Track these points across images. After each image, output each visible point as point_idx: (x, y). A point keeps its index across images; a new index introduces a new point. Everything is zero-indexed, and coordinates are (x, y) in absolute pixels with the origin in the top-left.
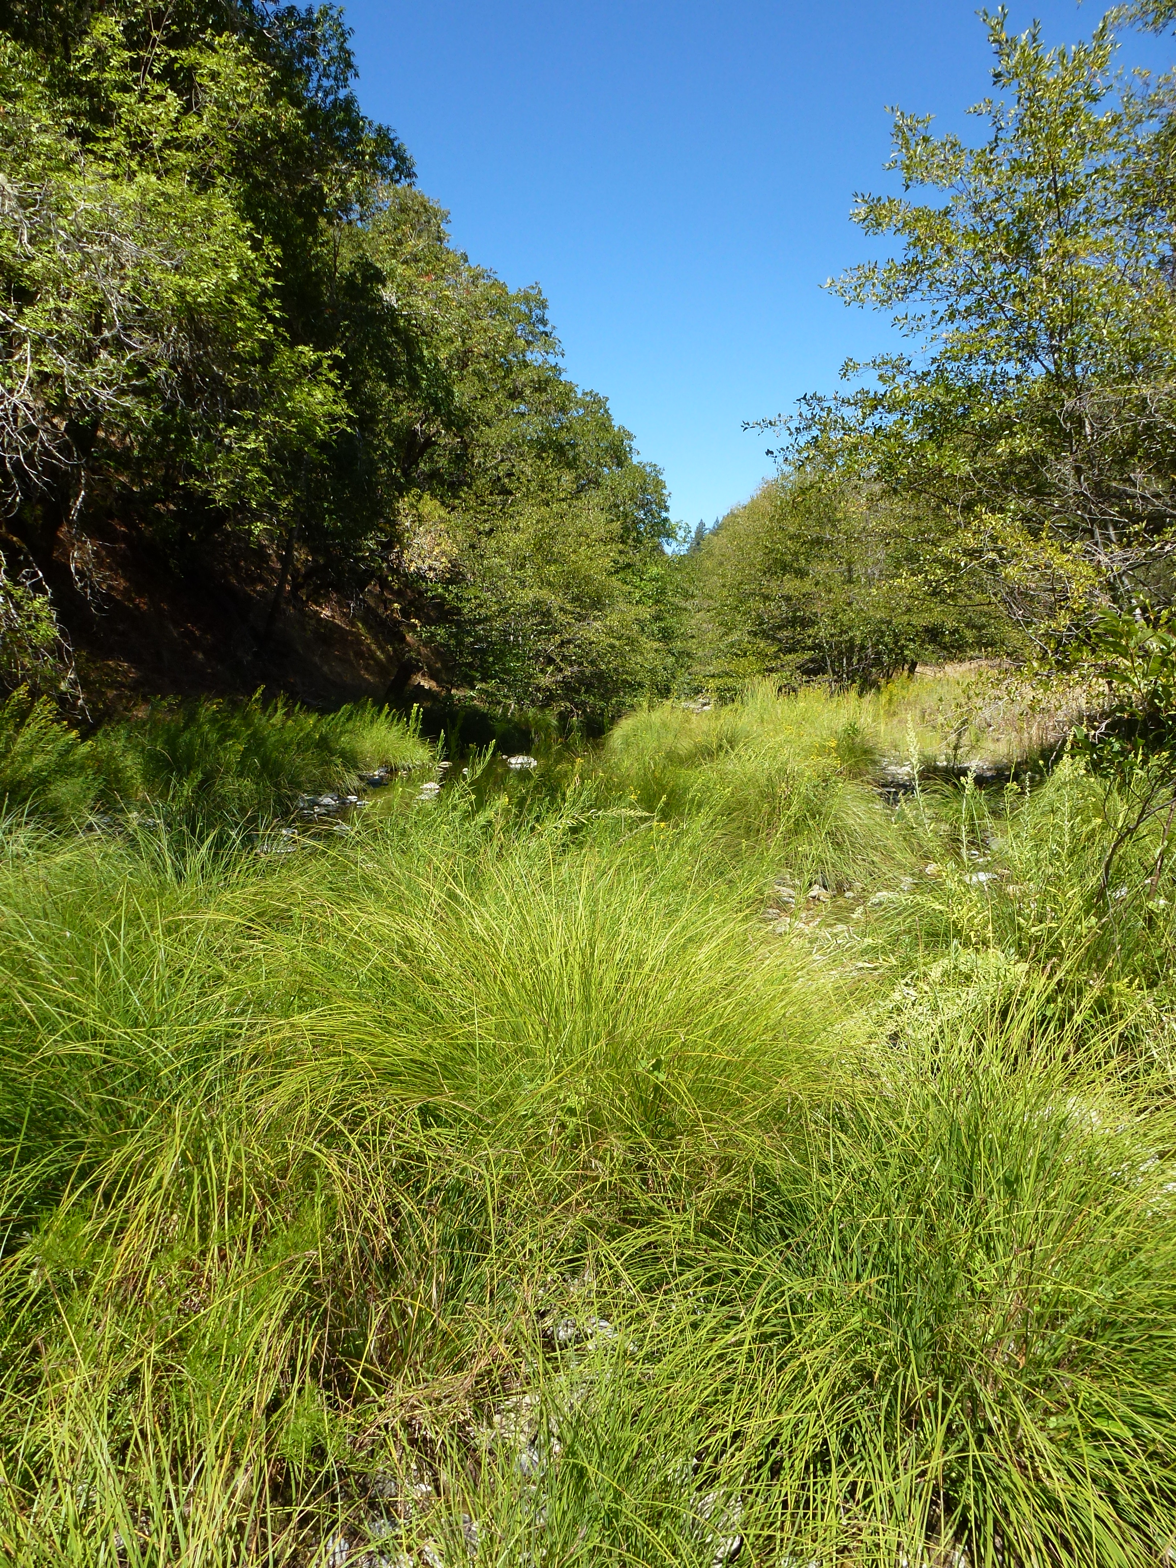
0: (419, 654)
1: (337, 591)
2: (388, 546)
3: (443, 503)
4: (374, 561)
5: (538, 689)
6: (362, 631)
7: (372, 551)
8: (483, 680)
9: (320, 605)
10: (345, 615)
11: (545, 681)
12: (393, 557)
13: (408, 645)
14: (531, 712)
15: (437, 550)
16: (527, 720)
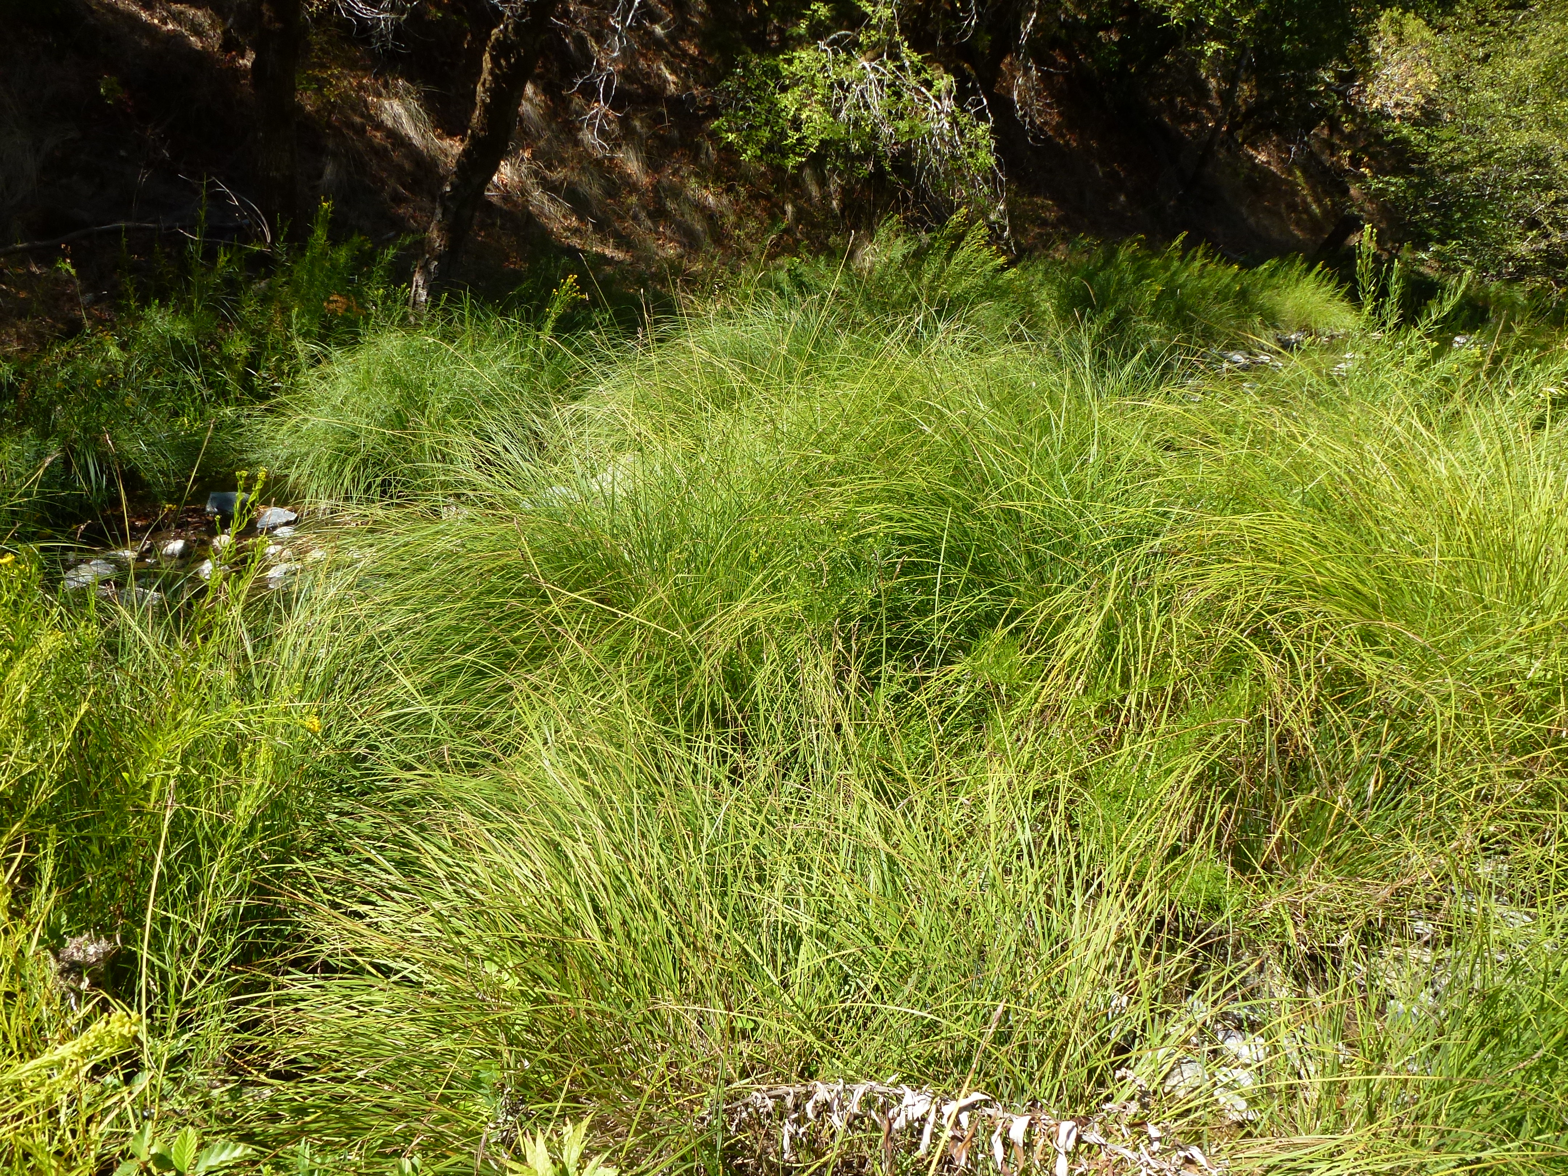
0: (1362, 210)
1: (1278, 134)
2: (1347, 79)
3: (1429, 23)
4: (1328, 97)
5: (1510, 258)
6: (1301, 180)
7: (1328, 85)
8: (1442, 242)
9: (1256, 149)
10: (1283, 161)
11: (1522, 248)
12: (1352, 91)
13: (1351, 198)
14: (1494, 286)
15: (1411, 82)
16: (1487, 296)
